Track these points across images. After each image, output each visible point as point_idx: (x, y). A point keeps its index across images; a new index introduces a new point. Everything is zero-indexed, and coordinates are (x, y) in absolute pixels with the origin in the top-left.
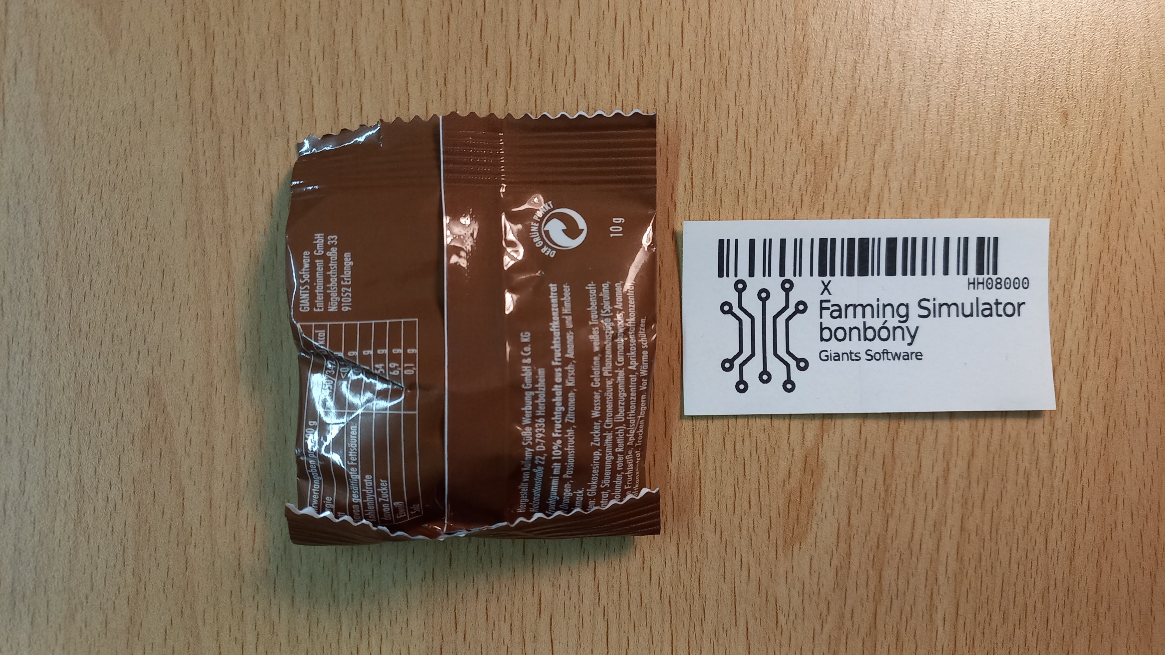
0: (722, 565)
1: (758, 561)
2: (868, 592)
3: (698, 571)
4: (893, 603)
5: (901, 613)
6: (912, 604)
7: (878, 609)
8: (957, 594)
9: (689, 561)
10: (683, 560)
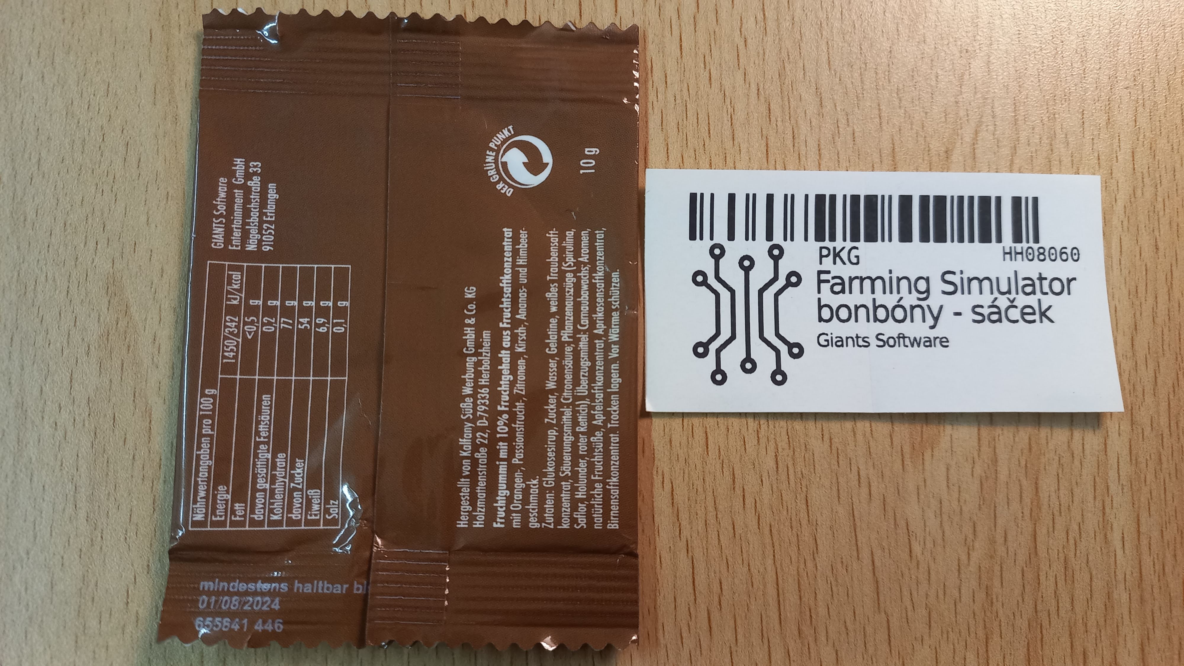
0: (834, 480)
1: (880, 474)
2: (1023, 509)
3: (804, 489)
4: (1056, 521)
5: (1067, 533)
6: (1080, 520)
7: (1037, 530)
8: (1136, 506)
9: (792, 477)
10: (784, 477)
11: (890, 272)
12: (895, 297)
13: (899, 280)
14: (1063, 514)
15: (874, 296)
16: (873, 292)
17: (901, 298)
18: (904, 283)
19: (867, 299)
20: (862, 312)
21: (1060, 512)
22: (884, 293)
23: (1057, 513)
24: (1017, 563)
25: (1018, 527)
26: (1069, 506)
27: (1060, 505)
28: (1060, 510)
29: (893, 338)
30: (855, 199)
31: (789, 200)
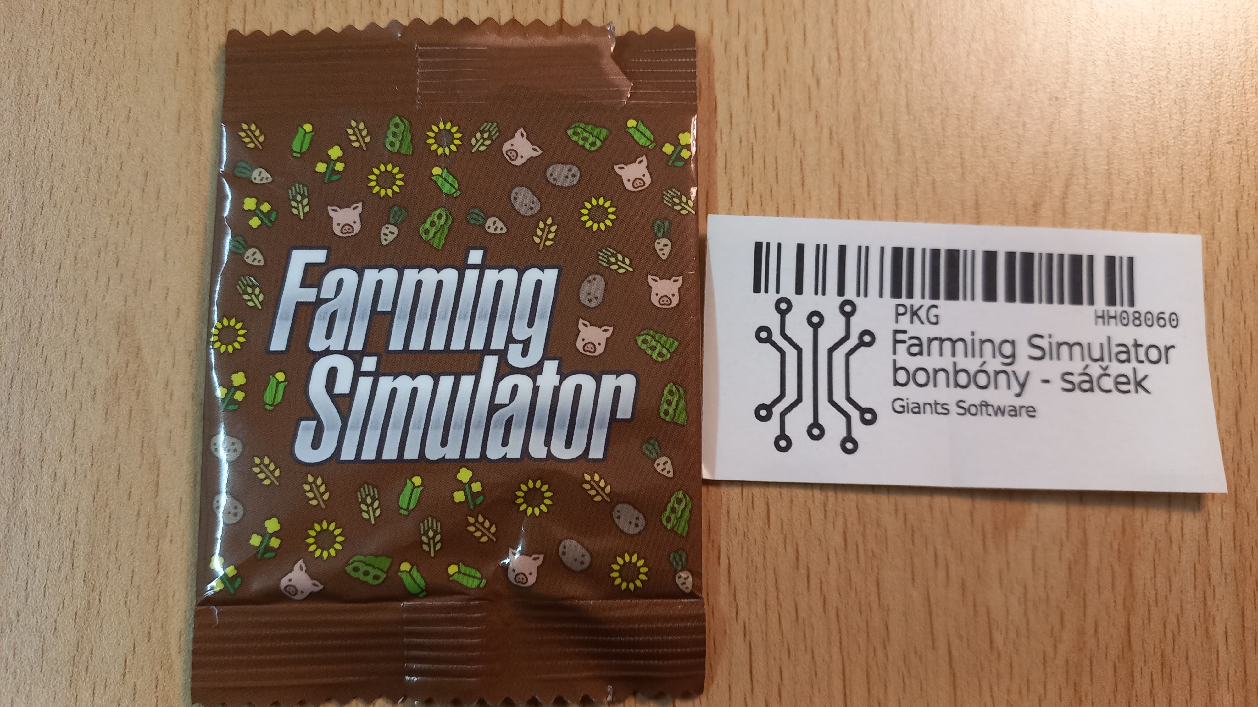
11: (973, 333)
12: (977, 362)
13: (982, 342)
14: (1159, 604)
15: (954, 359)
16: (954, 354)
17: (984, 363)
18: (988, 346)
19: (946, 362)
20: (941, 376)
21: (1157, 603)
22: (966, 356)
23: (1153, 603)
24: (1109, 658)
25: (1110, 617)
26: (1166, 596)
27: (1156, 594)
28: (1157, 599)
29: (975, 406)
30: (936, 253)
31: (863, 253)
